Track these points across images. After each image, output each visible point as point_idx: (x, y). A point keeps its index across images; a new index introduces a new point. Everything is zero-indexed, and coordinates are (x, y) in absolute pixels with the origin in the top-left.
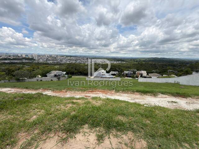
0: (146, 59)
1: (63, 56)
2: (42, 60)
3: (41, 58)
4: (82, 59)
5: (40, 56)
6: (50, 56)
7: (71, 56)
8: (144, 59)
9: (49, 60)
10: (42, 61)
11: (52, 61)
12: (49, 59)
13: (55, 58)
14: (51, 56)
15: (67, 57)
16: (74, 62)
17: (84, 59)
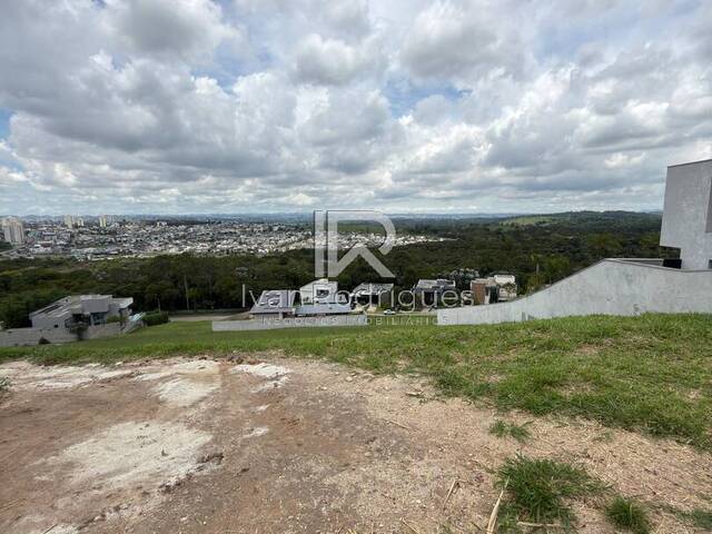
0: (541, 219)
1: (153, 223)
2: (44, 246)
3: (42, 237)
4: (244, 232)
5: (36, 226)
6: (87, 224)
7: (190, 222)
8: (533, 222)
9: (81, 245)
10: (42, 250)
11: (91, 250)
12: (83, 237)
13: (113, 233)
14: (91, 225)
15: (170, 224)
16: (201, 248)
17: (252, 233)
